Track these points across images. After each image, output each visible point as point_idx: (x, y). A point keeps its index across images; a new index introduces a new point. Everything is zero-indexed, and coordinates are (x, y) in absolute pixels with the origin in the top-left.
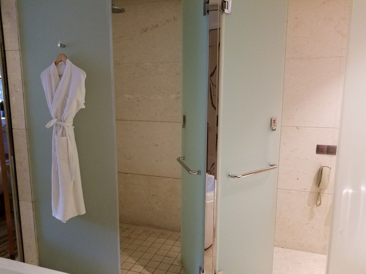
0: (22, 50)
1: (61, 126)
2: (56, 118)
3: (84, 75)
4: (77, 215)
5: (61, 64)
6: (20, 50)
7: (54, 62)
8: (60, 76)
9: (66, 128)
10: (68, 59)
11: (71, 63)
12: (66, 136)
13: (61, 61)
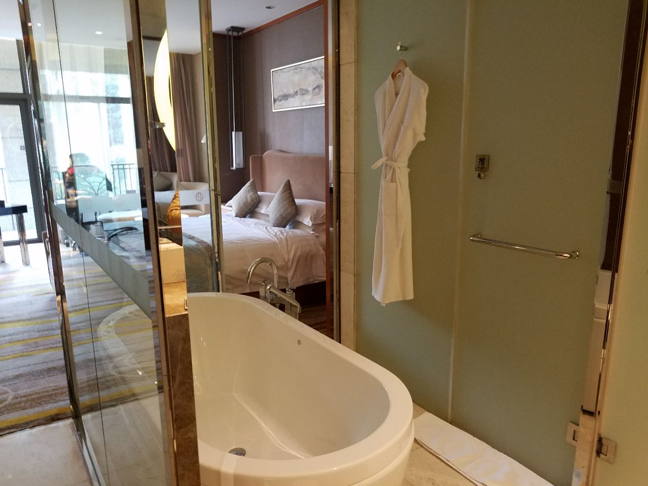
0: (358, 61)
1: (391, 167)
2: (387, 156)
3: (425, 89)
4: (401, 299)
5: (399, 75)
6: (355, 62)
7: (391, 74)
8: (397, 94)
9: (397, 170)
10: (408, 68)
11: (411, 72)
12: (396, 182)
13: (400, 71)
